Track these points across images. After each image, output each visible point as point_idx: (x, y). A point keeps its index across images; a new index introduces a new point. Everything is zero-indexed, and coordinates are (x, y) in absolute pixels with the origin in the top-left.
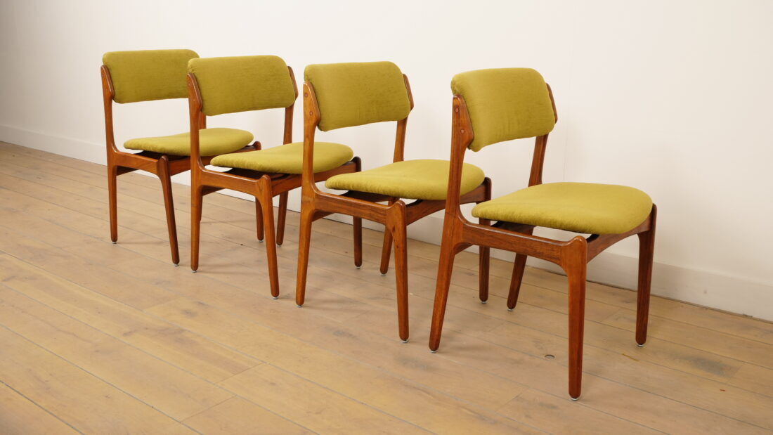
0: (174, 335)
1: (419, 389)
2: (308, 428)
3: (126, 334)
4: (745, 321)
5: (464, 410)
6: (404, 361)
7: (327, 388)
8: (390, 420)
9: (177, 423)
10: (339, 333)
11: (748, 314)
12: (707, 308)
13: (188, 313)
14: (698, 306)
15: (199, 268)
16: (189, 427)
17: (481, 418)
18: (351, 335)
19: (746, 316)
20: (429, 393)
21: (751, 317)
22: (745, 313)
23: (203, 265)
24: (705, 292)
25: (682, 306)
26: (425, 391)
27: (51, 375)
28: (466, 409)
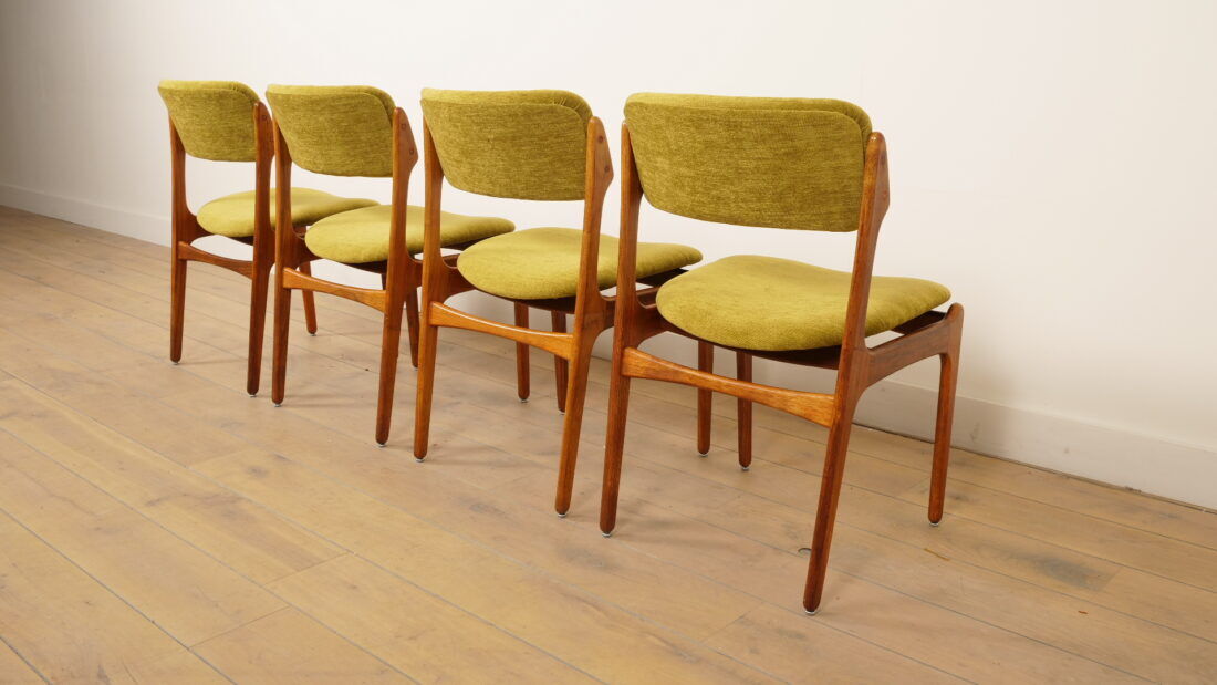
0: (224, 507)
1: (584, 601)
2: (390, 662)
3: (151, 503)
4: (1129, 499)
5: (651, 638)
6: (571, 554)
7: (436, 596)
8: (527, 653)
9: (183, 649)
10: (478, 506)
11: (1135, 487)
12: (1068, 477)
13: (257, 472)
14: (1054, 473)
15: (285, 401)
16: (201, 658)
17: (676, 651)
18: (496, 510)
19: (1131, 490)
20: (598, 608)
21: (1138, 492)
22: (1130, 486)
23: (290, 396)
24: (1067, 451)
25: (1030, 473)
26: (594, 606)
27: (14, 565)
28: (654, 635)
